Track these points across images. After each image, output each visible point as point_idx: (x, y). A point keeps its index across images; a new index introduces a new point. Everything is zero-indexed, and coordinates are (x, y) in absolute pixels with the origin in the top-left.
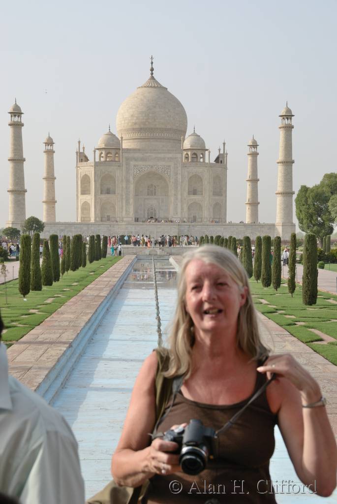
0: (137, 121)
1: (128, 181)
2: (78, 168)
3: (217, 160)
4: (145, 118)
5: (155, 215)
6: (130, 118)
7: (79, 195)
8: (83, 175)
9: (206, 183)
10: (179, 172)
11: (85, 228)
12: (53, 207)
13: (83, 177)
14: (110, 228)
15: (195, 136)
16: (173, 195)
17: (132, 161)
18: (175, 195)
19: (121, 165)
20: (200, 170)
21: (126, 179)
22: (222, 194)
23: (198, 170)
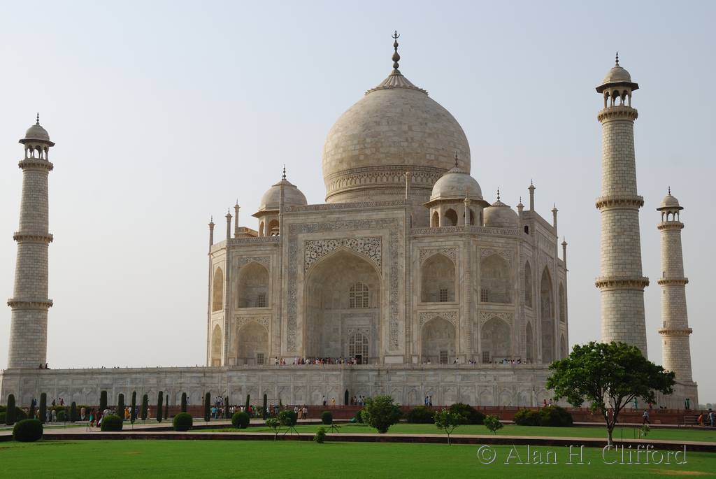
2: (212, 257)
4: (358, 147)
7: (211, 312)
8: (216, 269)
9: (462, 272)
10: (402, 250)
11: (153, 381)
13: (216, 274)
14: (203, 380)
15: (455, 174)
16: (388, 303)
17: (301, 232)
18: (392, 302)
19: (280, 242)
20: (447, 243)
21: (290, 272)
22: (509, 299)
23: (444, 244)
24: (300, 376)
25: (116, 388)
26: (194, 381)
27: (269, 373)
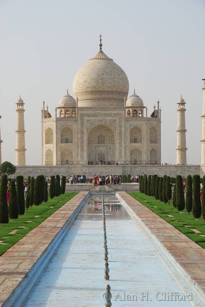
0: (89, 86)
1: (82, 132)
2: (43, 123)
3: (153, 115)
5: (104, 159)
6: (83, 84)
7: (44, 144)
8: (47, 128)
9: (144, 133)
10: (123, 125)
11: (49, 170)
12: (23, 154)
13: (47, 130)
14: (68, 170)
15: (135, 97)
16: (118, 143)
17: (85, 116)
18: (120, 143)
19: (77, 120)
20: (139, 123)
21: (81, 131)
22: (157, 142)
23: (138, 123)
24: (107, 169)
25: (34, 173)
26: (64, 170)
27: (96, 168)
